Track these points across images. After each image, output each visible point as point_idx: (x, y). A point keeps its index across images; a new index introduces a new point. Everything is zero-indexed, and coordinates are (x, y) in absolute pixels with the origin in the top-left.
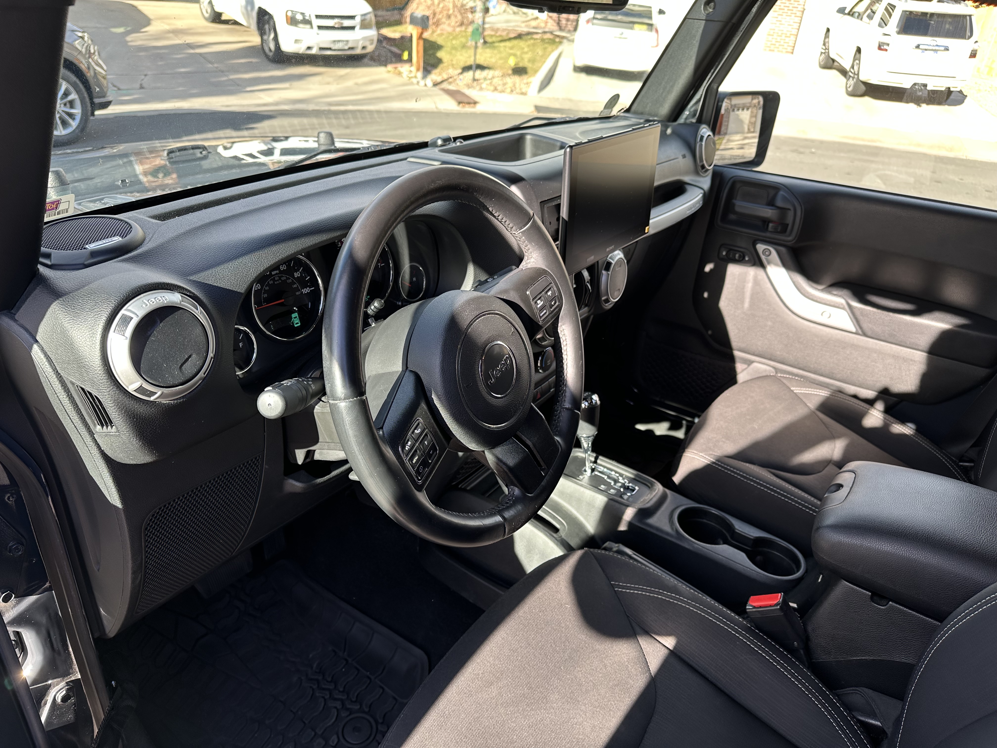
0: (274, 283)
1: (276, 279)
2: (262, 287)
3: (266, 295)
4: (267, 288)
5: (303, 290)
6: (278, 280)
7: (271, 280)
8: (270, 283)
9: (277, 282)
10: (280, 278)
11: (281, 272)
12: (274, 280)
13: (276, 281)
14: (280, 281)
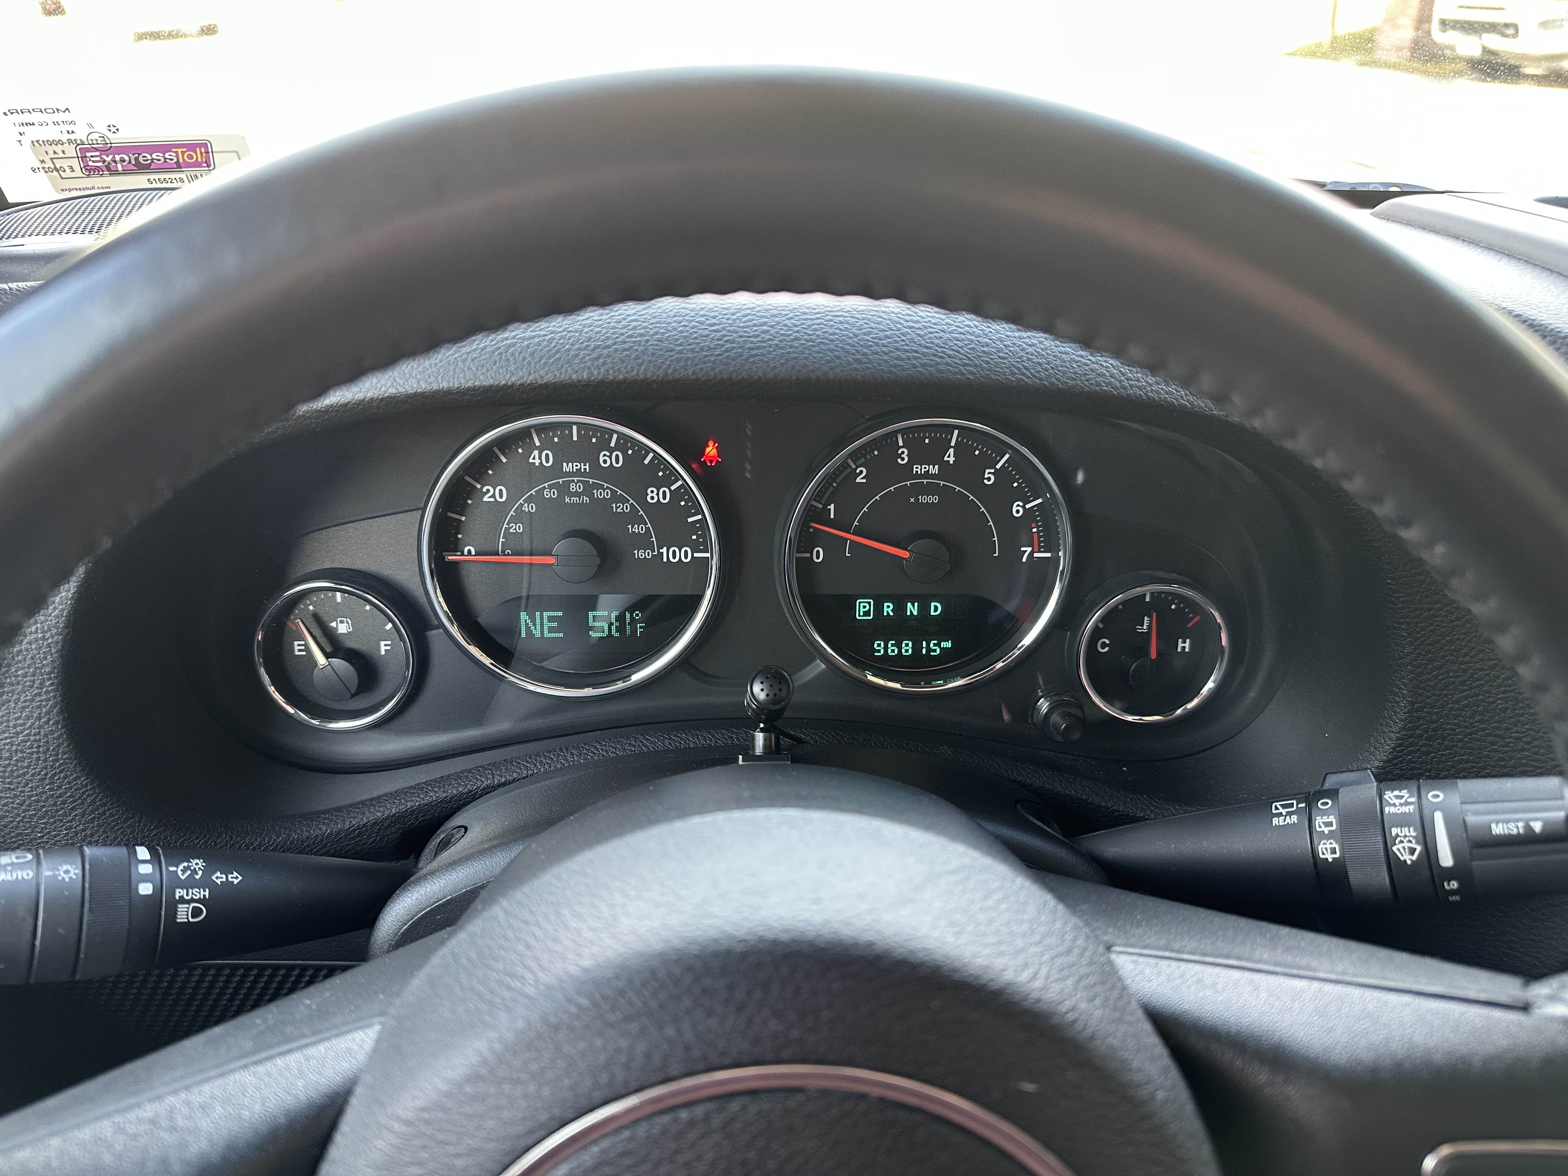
0: (561, 497)
1: (573, 488)
2: (512, 499)
3: (518, 528)
4: (531, 508)
5: (664, 550)
6: (577, 494)
7: (551, 487)
8: (547, 494)
9: (575, 499)
10: (588, 490)
11: (597, 470)
12: (564, 489)
13: (572, 494)
14: (586, 499)
